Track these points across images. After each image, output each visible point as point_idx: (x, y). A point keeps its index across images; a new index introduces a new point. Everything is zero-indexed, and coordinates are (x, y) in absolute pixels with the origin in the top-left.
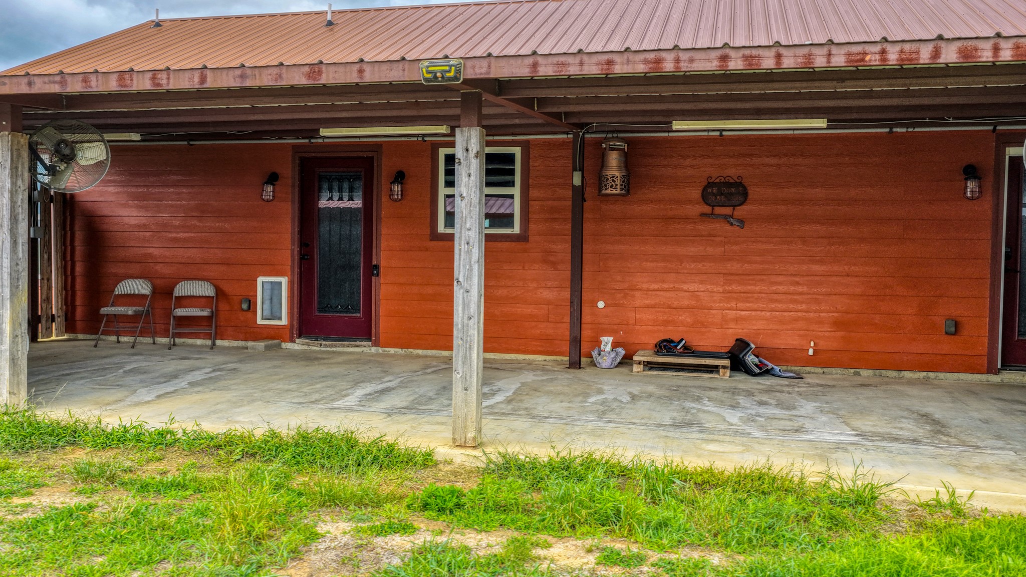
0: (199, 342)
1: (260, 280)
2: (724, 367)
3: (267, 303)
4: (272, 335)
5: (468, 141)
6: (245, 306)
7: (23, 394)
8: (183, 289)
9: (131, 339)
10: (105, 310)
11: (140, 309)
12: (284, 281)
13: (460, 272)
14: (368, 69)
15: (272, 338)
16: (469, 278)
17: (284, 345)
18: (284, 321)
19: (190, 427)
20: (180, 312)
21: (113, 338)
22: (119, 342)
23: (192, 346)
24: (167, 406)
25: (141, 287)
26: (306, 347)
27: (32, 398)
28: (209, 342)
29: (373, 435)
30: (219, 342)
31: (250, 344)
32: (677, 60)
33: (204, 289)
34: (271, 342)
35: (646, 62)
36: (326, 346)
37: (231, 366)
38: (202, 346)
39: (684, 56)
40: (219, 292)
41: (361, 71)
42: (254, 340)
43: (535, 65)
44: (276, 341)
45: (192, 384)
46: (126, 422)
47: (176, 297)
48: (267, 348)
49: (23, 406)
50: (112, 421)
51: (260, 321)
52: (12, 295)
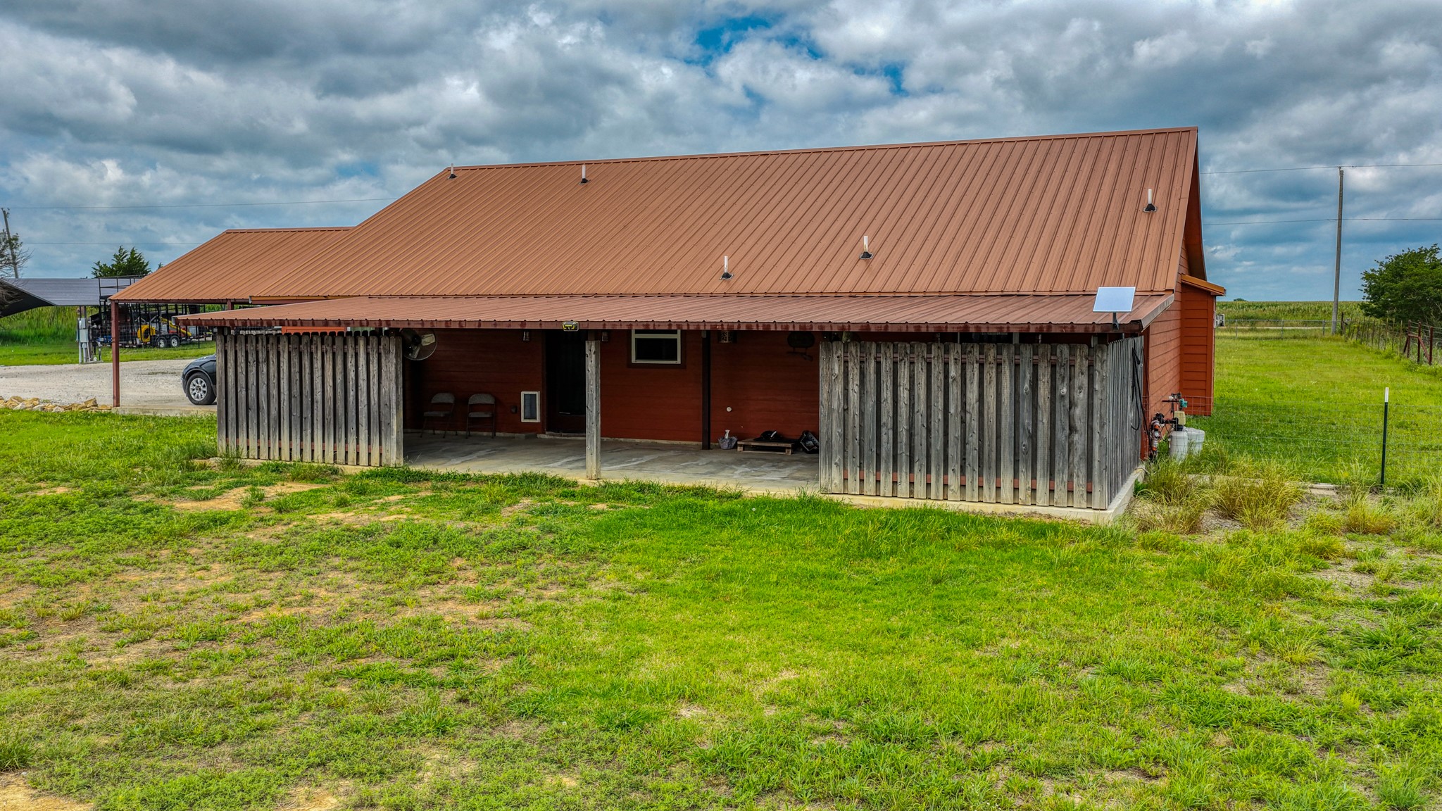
0: (485, 434)
1: (523, 393)
2: (788, 448)
3: (528, 408)
4: (531, 430)
5: (591, 346)
6: (513, 410)
7: (402, 459)
8: (477, 399)
9: (443, 432)
10: (426, 414)
11: (447, 412)
12: (537, 394)
13: (588, 403)
14: (543, 324)
15: (531, 431)
16: (592, 406)
17: (539, 436)
18: (538, 420)
19: (477, 473)
20: (473, 415)
21: (431, 431)
22: (434, 434)
23: (481, 436)
24: (466, 466)
25: (446, 398)
26: (552, 437)
27: (406, 460)
28: (491, 434)
29: (553, 474)
30: (497, 434)
31: (517, 435)
32: (654, 325)
33: (487, 400)
34: (529, 434)
35: (643, 325)
36: (564, 436)
37: (501, 448)
38: (487, 436)
39: (656, 324)
40: (497, 400)
41: (541, 325)
42: (520, 433)
43: (605, 325)
44: (533, 433)
45: (479, 457)
46: (449, 470)
47: (471, 405)
48: (527, 437)
49: (402, 464)
50: (443, 470)
51: (523, 420)
52: (397, 412)
